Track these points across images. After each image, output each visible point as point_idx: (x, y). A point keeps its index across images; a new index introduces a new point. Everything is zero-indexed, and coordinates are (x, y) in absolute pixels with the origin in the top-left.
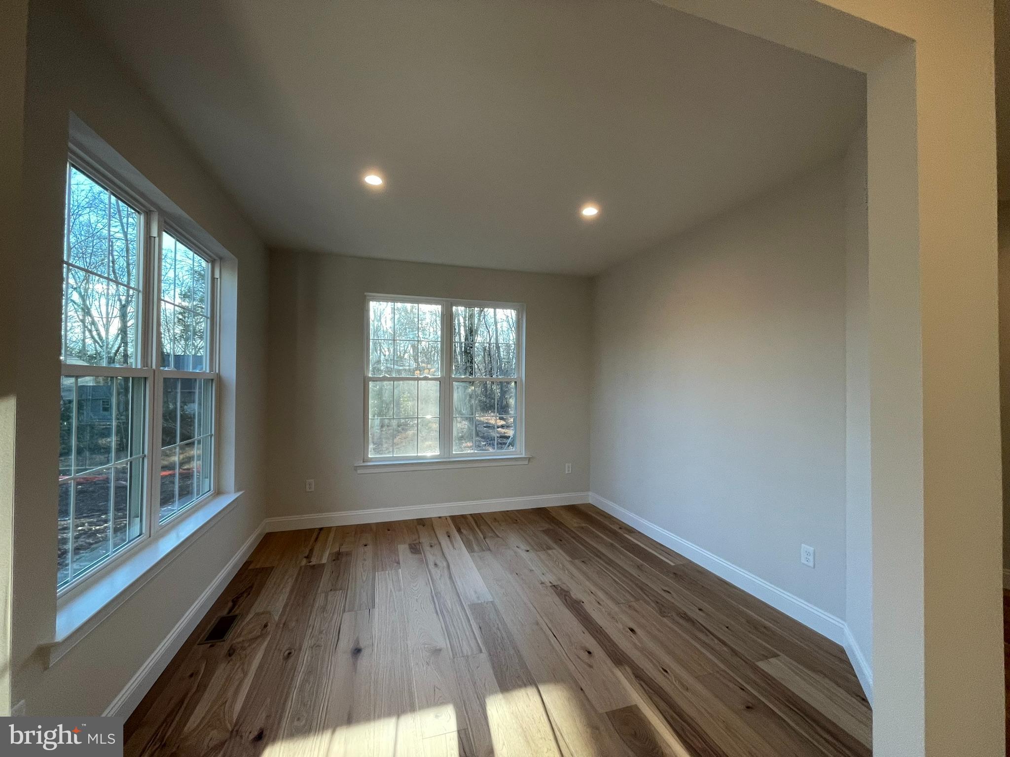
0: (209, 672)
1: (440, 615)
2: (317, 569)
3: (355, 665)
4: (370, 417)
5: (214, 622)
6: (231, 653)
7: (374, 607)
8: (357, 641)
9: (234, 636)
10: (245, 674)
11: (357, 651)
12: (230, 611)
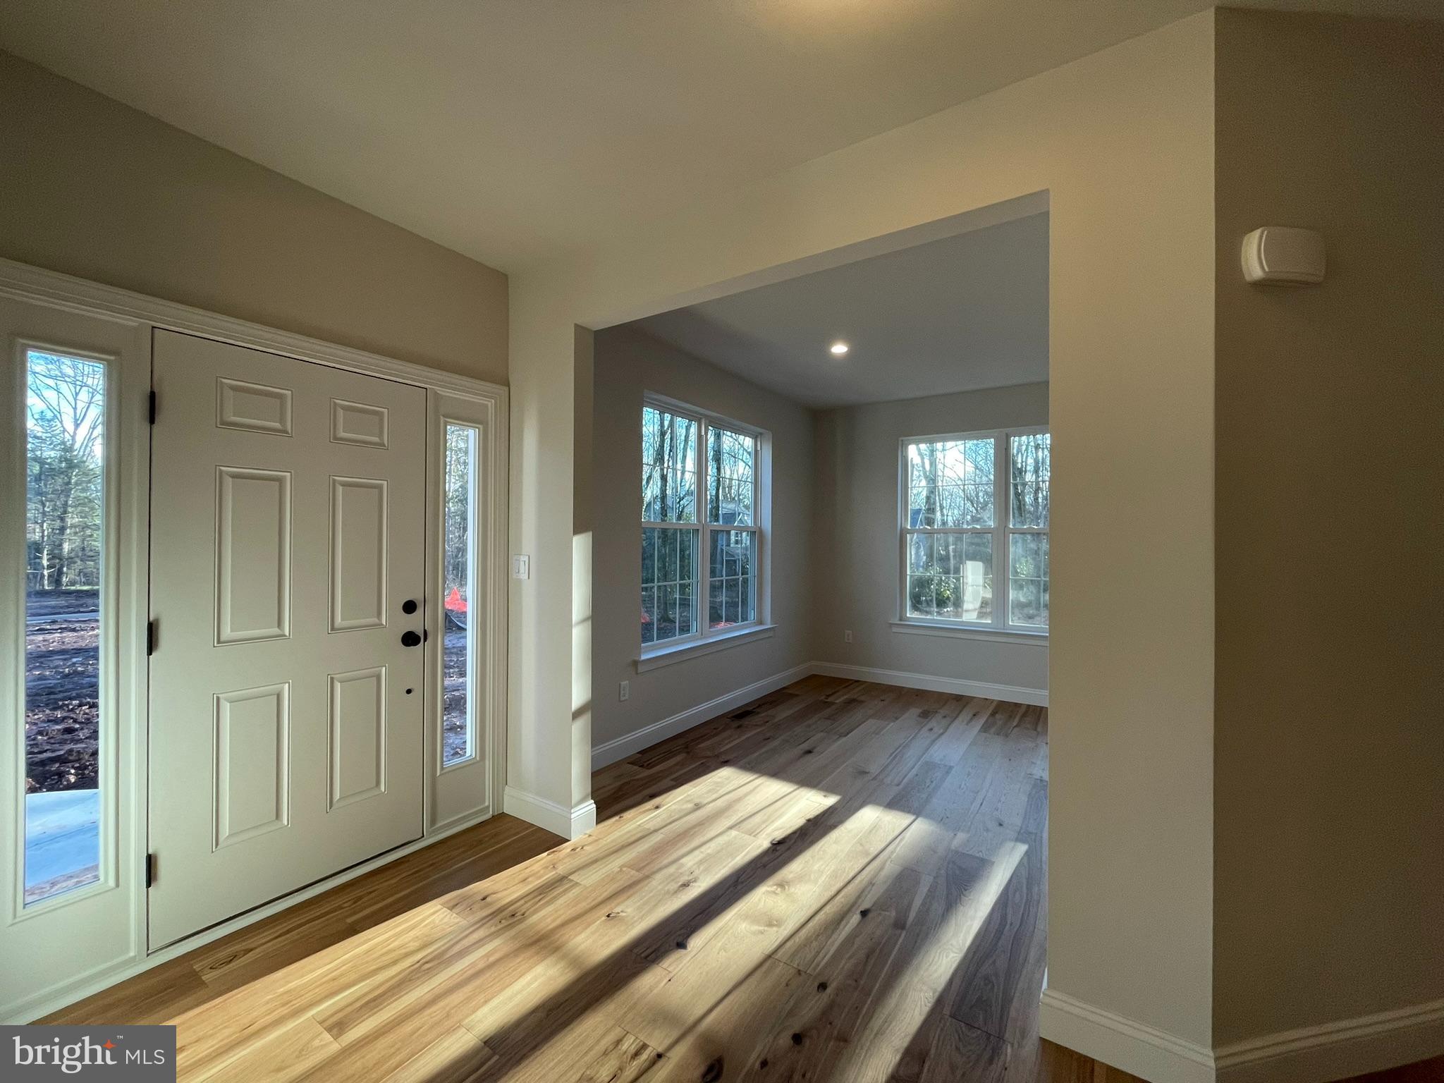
0: (724, 730)
1: (891, 758)
2: (828, 705)
3: (801, 757)
4: (908, 573)
5: (743, 710)
6: (739, 727)
7: (846, 736)
8: (815, 748)
9: (746, 721)
10: (739, 737)
11: (809, 752)
12: (754, 709)
